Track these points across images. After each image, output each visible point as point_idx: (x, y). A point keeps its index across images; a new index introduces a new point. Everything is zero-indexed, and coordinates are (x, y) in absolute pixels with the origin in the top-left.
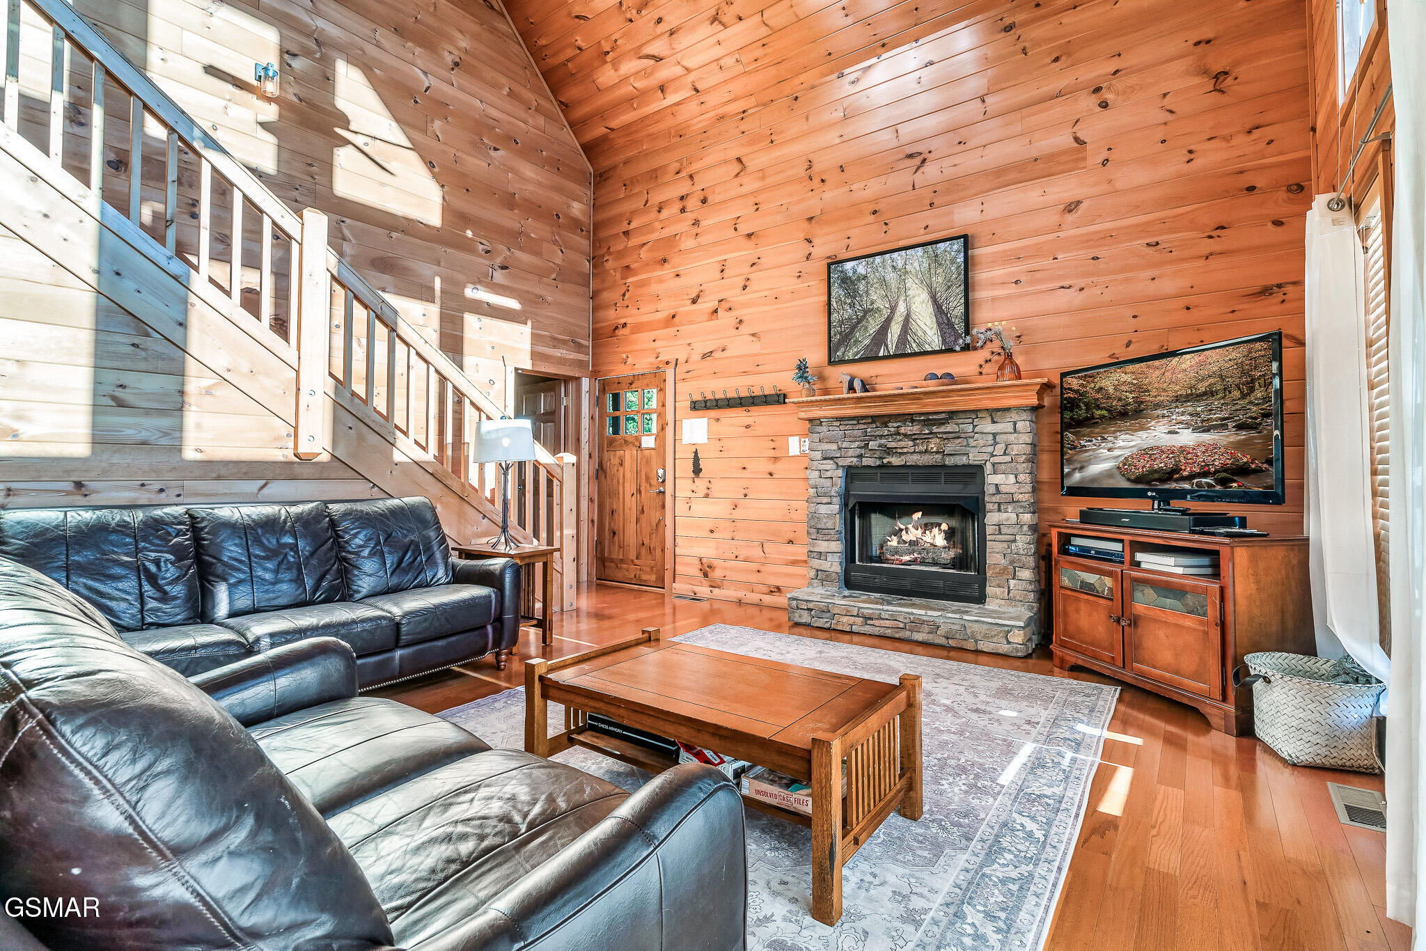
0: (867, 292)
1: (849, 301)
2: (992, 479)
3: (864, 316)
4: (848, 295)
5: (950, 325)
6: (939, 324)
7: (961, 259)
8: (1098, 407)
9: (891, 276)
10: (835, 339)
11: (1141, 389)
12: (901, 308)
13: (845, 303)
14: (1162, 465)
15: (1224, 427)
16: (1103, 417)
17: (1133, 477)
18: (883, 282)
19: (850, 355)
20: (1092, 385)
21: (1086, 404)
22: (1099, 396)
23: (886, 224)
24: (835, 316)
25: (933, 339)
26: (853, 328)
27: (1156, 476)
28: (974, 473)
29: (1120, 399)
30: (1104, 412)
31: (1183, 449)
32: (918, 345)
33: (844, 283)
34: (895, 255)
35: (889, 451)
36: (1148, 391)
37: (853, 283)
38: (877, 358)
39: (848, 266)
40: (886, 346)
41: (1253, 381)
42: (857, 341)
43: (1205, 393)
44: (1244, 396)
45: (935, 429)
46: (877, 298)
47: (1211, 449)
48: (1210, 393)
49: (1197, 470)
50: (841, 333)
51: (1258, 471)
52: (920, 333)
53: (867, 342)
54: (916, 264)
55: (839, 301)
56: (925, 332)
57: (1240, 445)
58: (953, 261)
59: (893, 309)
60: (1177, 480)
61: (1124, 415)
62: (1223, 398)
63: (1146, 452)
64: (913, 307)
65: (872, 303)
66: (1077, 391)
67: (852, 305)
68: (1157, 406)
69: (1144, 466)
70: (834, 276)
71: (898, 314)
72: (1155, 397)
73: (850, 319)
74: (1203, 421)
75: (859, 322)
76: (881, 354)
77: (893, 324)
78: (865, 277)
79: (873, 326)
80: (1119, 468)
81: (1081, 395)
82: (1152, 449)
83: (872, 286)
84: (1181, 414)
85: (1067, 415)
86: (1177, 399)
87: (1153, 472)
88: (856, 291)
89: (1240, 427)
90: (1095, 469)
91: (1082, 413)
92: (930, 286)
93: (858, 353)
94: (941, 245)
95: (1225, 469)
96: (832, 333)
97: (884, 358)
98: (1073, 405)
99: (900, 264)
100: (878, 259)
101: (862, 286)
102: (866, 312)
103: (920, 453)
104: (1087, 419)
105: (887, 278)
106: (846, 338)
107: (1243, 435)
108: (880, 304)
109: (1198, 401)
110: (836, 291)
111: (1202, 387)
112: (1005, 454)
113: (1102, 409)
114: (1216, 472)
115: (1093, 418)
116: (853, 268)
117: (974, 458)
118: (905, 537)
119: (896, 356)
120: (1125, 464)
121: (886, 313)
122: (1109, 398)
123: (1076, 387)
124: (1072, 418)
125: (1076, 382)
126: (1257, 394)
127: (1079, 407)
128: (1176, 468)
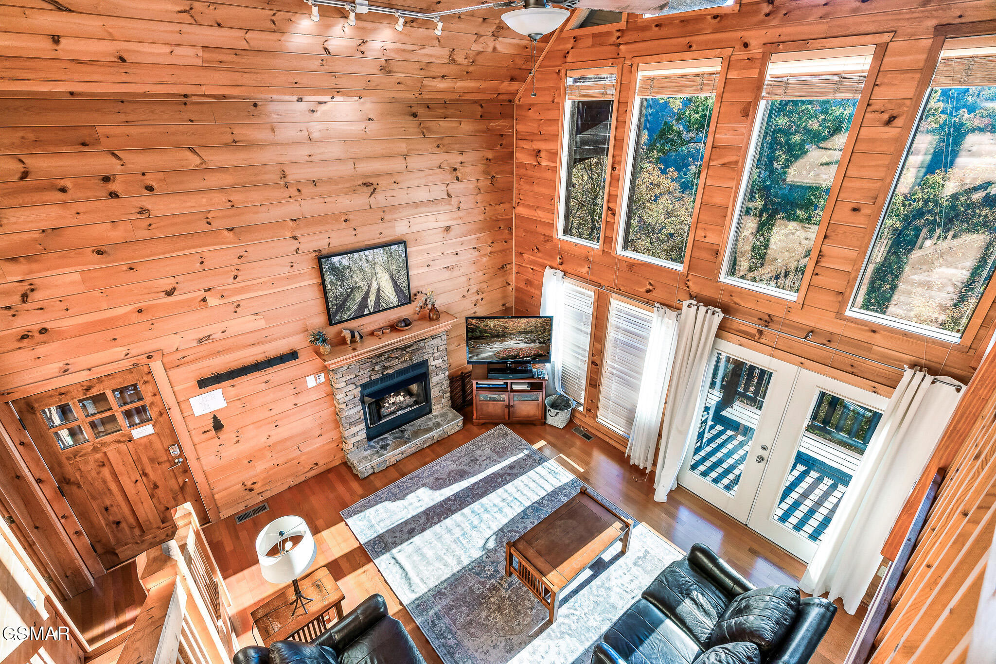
0: (351, 277)
1: (339, 283)
2: (432, 363)
3: (352, 292)
4: (338, 279)
5: (402, 292)
6: (396, 292)
7: (404, 256)
8: (486, 333)
9: (366, 266)
10: (333, 309)
11: (505, 328)
12: (374, 285)
13: (337, 285)
14: (513, 354)
15: (535, 342)
16: (488, 336)
17: (500, 358)
18: (361, 269)
19: (345, 317)
20: (483, 324)
21: (480, 331)
22: (486, 328)
23: (355, 230)
24: (330, 294)
25: (394, 300)
26: (345, 301)
28: (425, 363)
29: (496, 330)
31: (521, 349)
32: (386, 305)
33: (335, 271)
34: (367, 252)
35: (385, 368)
36: (508, 329)
37: (340, 271)
38: (364, 316)
39: (336, 259)
40: (368, 308)
41: (544, 330)
42: (349, 308)
44: (542, 334)
45: (408, 350)
46: (358, 279)
47: (531, 349)
48: (531, 332)
49: (525, 355)
50: (336, 305)
51: (545, 355)
52: (386, 298)
53: (355, 307)
54: (380, 258)
55: (332, 283)
56: (389, 297)
57: (539, 348)
58: (400, 256)
59: (369, 286)
60: (518, 359)
61: (498, 336)
62: (535, 333)
63: (506, 350)
64: (381, 284)
65: (356, 284)
66: (475, 325)
67: (342, 286)
68: (511, 334)
69: (505, 354)
70: (325, 267)
71: (372, 288)
72: (511, 331)
73: (342, 294)
74: (529, 340)
75: (349, 296)
76: (365, 313)
77: (370, 294)
78: (349, 267)
79: (358, 297)
80: (494, 355)
81: (477, 327)
82: (509, 348)
83: (354, 273)
84: (521, 337)
85: (470, 335)
86: (519, 332)
87: (509, 356)
88: (343, 276)
89: (540, 343)
90: (484, 355)
91: (478, 334)
92: (389, 271)
93: (350, 315)
94: (393, 247)
95: (534, 355)
96: (330, 306)
97: (367, 315)
98: (473, 331)
99: (371, 259)
100: (356, 255)
101: (347, 273)
102: (352, 289)
103: (402, 362)
104: (480, 337)
105: (364, 267)
106: (341, 307)
107: (541, 345)
108: (361, 283)
109: (527, 334)
110: (329, 277)
111: (528, 329)
112: (438, 351)
114: (532, 356)
115: (483, 336)
116: (339, 261)
117: (426, 357)
118: (390, 402)
119: (374, 313)
120: (497, 354)
121: (365, 288)
122: (491, 330)
124: (474, 336)
125: (474, 322)
126: (547, 333)
127: (476, 331)
128: (518, 355)
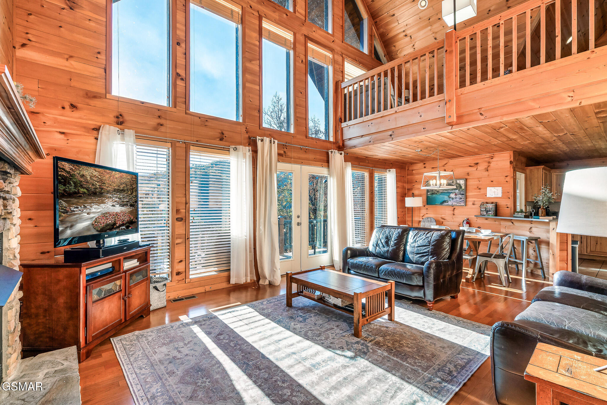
8: (82, 186)
11: (102, 181)
14: (110, 222)
15: (127, 205)
16: (84, 193)
17: (99, 229)
20: (78, 172)
21: (75, 183)
22: (82, 179)
27: (108, 227)
29: (93, 185)
30: (85, 190)
31: (117, 214)
36: (104, 183)
41: (133, 189)
43: (122, 190)
44: (131, 194)
47: (124, 214)
48: (123, 191)
49: (121, 223)
51: (134, 222)
60: (115, 229)
61: (95, 194)
62: (127, 193)
63: (105, 215)
66: (68, 172)
68: (108, 192)
69: (104, 223)
72: (107, 187)
74: (122, 202)
80: (93, 224)
81: (71, 175)
82: (106, 213)
84: (116, 198)
85: (61, 187)
87: (107, 225)
89: (131, 206)
91: (72, 189)
95: (128, 222)
98: (65, 181)
104: (75, 193)
109: (121, 193)
111: (121, 188)
113: (84, 188)
114: (126, 223)
115: (79, 193)
120: (95, 222)
122: (87, 182)
123: (68, 170)
124: (64, 190)
125: (67, 166)
126: (134, 194)
127: (69, 183)
128: (115, 224)
